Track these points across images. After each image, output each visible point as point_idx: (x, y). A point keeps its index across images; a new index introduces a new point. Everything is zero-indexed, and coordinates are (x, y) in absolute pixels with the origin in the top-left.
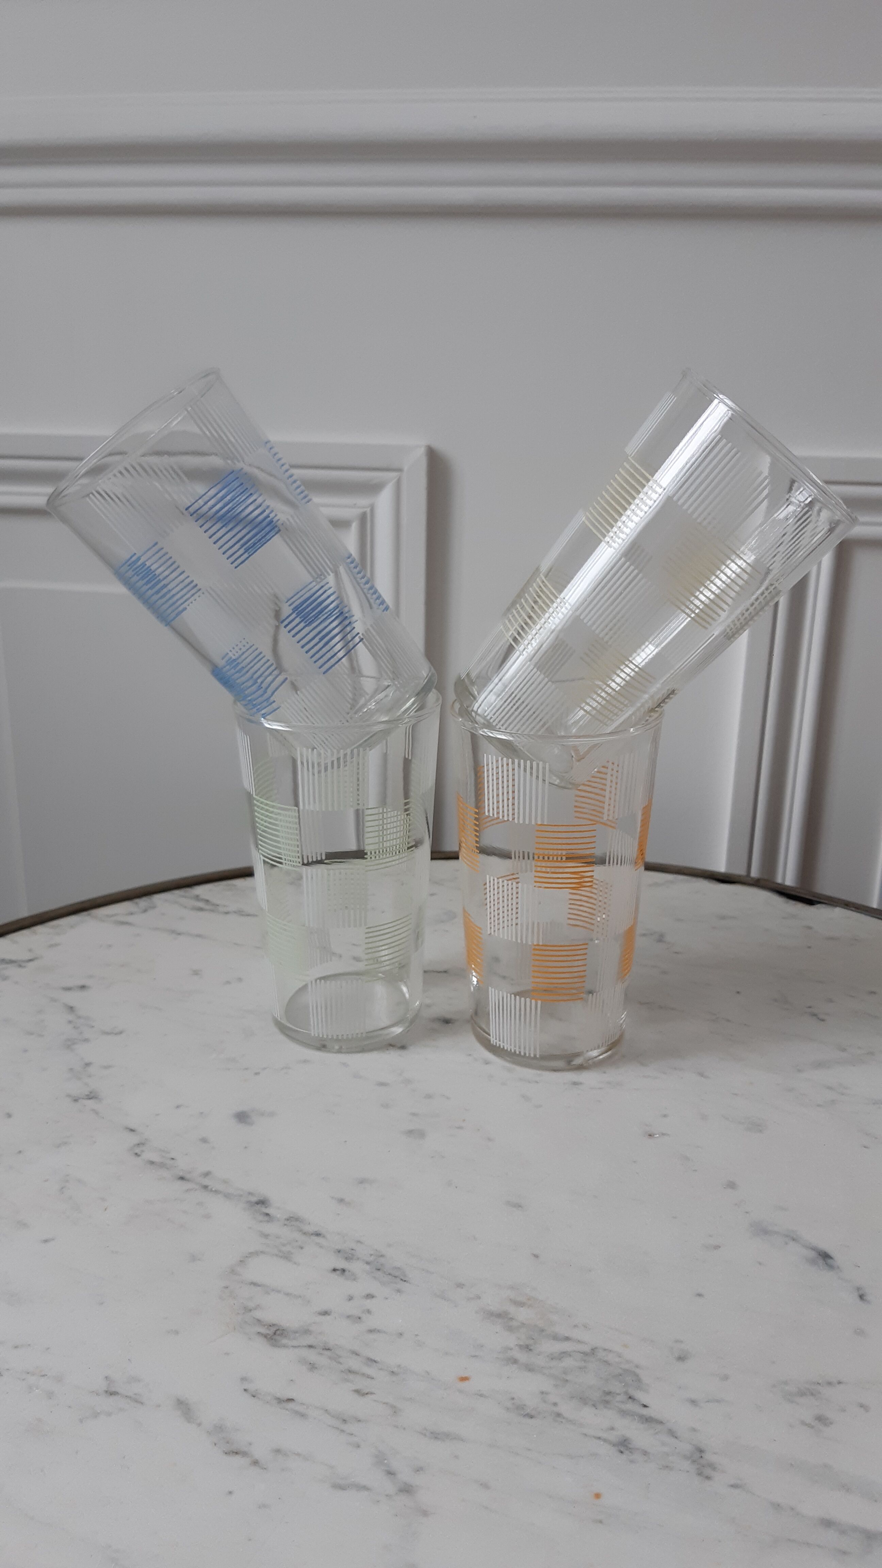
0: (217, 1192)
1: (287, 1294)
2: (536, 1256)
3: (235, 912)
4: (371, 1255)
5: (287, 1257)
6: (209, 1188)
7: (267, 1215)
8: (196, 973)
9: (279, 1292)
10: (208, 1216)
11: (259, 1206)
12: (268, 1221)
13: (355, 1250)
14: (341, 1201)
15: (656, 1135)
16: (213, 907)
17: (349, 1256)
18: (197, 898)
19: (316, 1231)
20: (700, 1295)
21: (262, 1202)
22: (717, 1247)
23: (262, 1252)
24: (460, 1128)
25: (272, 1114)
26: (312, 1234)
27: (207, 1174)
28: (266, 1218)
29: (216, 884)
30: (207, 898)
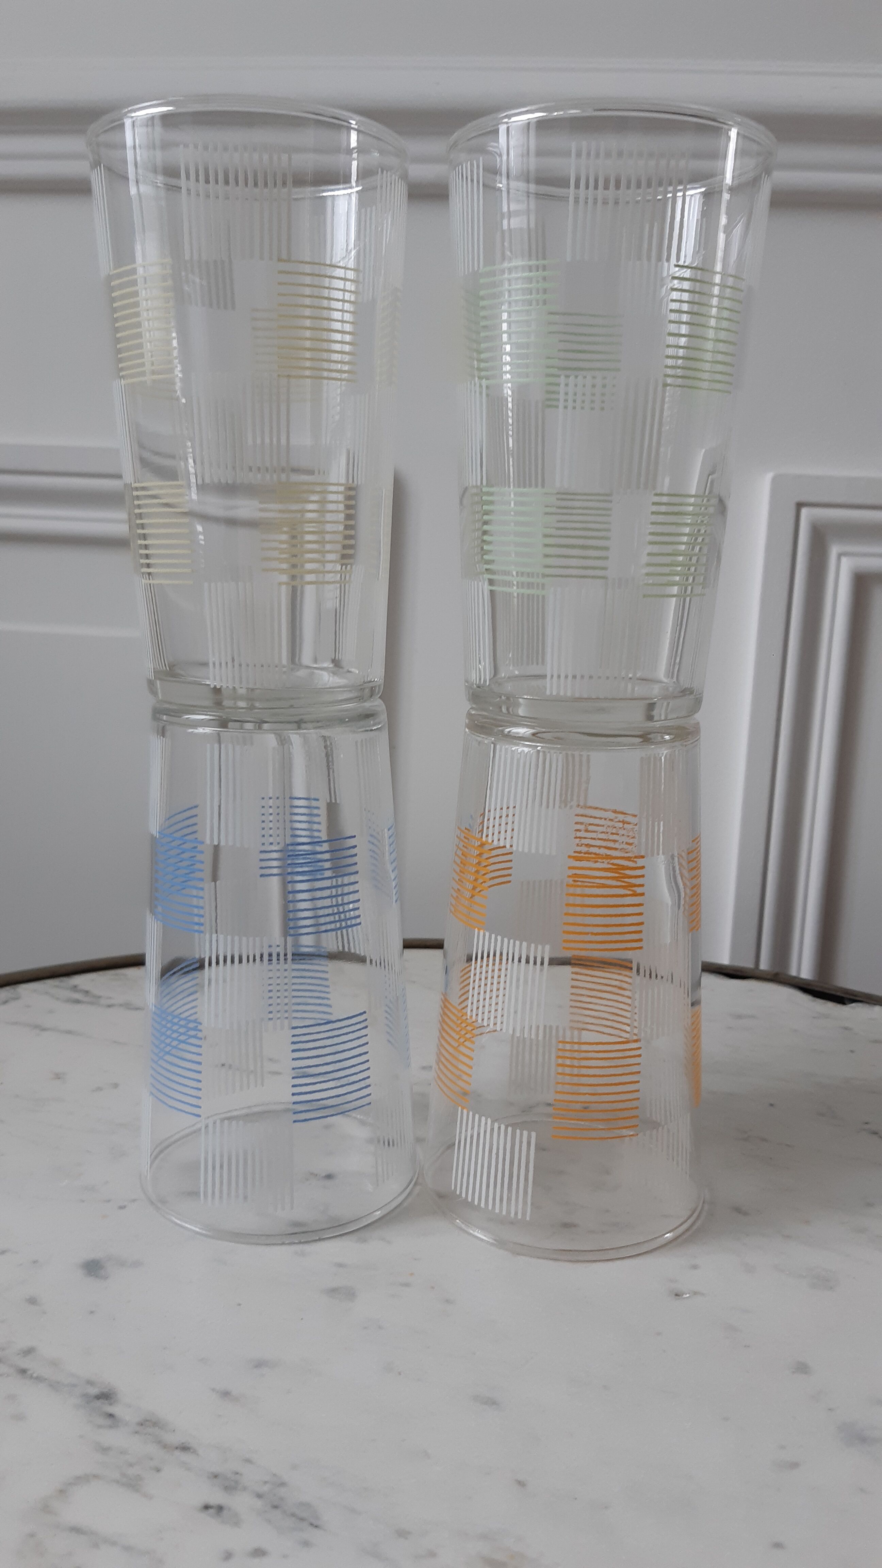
0: (39, 1379)
1: (128, 1549)
2: (521, 1484)
3: (121, 1005)
4: (266, 1483)
5: (133, 1484)
6: (29, 1372)
7: (111, 1416)
8: (58, 1076)
9: (114, 1544)
10: (19, 1417)
11: (98, 1403)
12: (111, 1427)
13: (241, 1475)
14: (226, 1394)
15: (686, 1294)
16: (93, 999)
17: (231, 1485)
18: (75, 988)
19: (183, 1443)
20: (778, 1545)
21: (106, 1396)
22: (795, 1465)
23: (96, 1476)
24: (407, 1285)
25: (136, 1264)
26: (177, 1448)
27: (29, 1352)
28: (108, 1422)
29: (101, 973)
30: (87, 988)
